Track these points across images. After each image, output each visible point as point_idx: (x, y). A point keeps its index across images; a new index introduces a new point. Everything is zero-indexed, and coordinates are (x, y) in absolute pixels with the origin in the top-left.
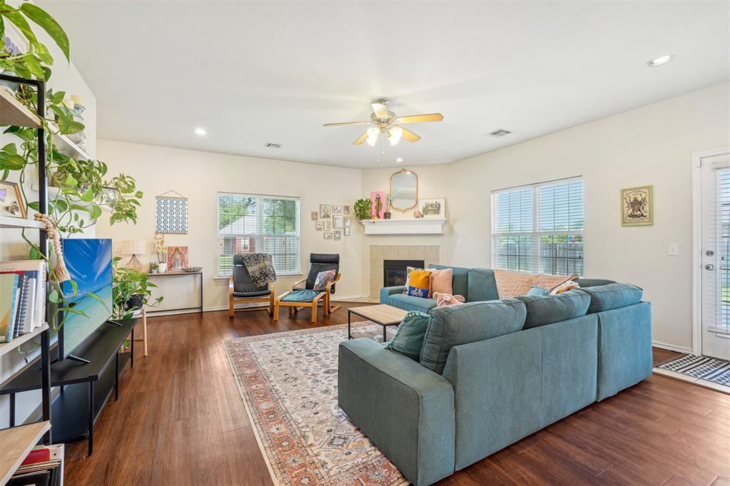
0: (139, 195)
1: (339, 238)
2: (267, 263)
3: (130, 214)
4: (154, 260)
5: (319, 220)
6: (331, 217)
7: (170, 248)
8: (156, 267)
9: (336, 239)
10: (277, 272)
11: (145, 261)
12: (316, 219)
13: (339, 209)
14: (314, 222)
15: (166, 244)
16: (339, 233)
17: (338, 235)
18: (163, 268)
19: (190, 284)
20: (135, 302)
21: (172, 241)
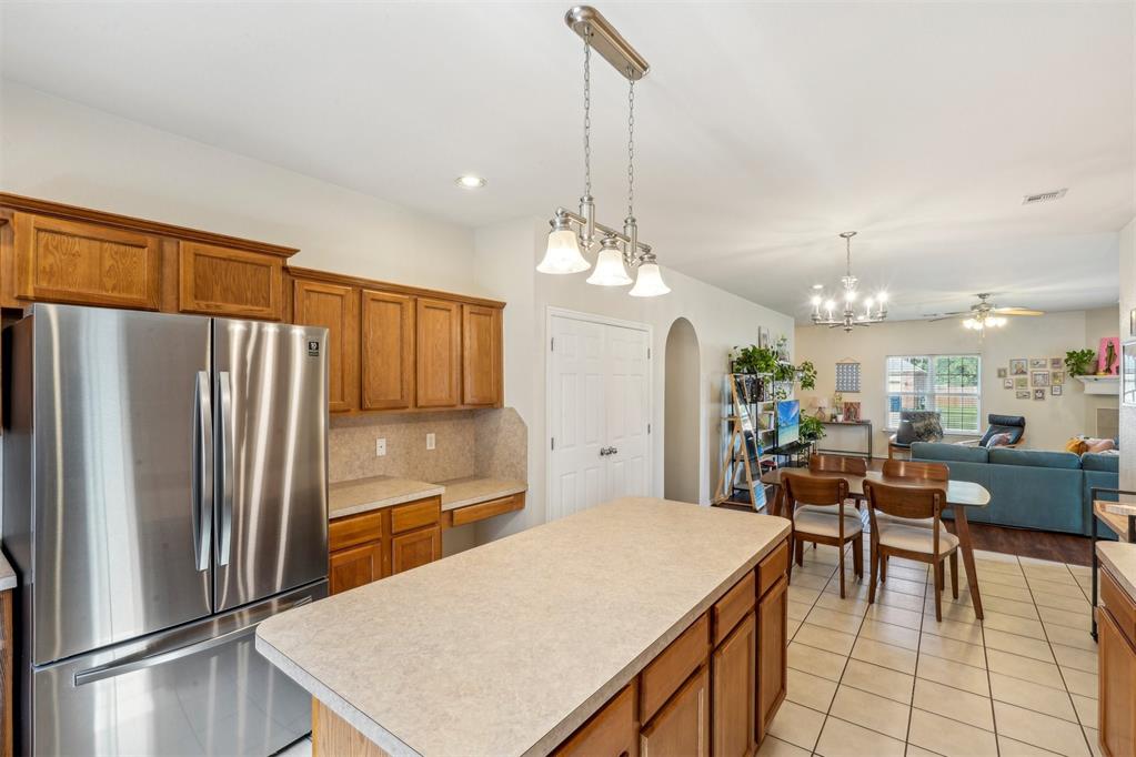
0: (815, 373)
1: (1042, 398)
2: (933, 421)
3: (811, 384)
4: (834, 411)
5: (1009, 376)
6: (1029, 373)
7: (846, 404)
8: (835, 417)
9: (1036, 398)
10: (946, 430)
11: (828, 412)
12: (1005, 376)
13: (1043, 362)
14: (1001, 380)
15: (844, 400)
16: (1042, 392)
17: (1040, 395)
18: (841, 418)
19: (862, 433)
20: (812, 436)
21: (848, 398)
